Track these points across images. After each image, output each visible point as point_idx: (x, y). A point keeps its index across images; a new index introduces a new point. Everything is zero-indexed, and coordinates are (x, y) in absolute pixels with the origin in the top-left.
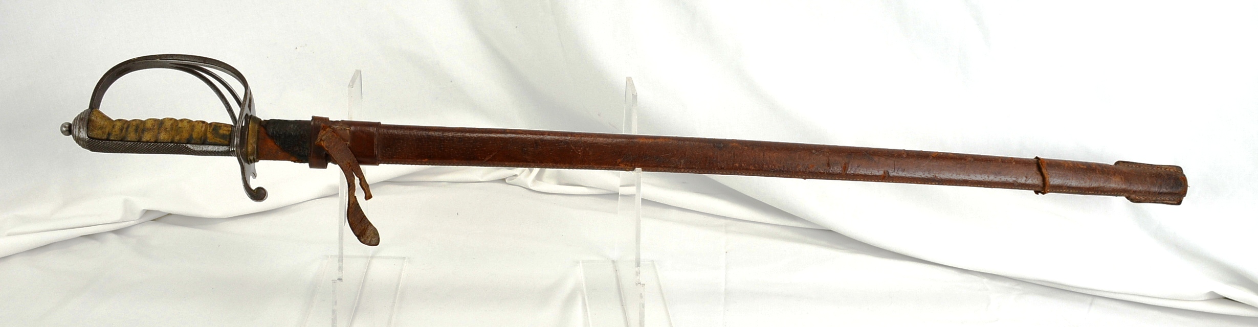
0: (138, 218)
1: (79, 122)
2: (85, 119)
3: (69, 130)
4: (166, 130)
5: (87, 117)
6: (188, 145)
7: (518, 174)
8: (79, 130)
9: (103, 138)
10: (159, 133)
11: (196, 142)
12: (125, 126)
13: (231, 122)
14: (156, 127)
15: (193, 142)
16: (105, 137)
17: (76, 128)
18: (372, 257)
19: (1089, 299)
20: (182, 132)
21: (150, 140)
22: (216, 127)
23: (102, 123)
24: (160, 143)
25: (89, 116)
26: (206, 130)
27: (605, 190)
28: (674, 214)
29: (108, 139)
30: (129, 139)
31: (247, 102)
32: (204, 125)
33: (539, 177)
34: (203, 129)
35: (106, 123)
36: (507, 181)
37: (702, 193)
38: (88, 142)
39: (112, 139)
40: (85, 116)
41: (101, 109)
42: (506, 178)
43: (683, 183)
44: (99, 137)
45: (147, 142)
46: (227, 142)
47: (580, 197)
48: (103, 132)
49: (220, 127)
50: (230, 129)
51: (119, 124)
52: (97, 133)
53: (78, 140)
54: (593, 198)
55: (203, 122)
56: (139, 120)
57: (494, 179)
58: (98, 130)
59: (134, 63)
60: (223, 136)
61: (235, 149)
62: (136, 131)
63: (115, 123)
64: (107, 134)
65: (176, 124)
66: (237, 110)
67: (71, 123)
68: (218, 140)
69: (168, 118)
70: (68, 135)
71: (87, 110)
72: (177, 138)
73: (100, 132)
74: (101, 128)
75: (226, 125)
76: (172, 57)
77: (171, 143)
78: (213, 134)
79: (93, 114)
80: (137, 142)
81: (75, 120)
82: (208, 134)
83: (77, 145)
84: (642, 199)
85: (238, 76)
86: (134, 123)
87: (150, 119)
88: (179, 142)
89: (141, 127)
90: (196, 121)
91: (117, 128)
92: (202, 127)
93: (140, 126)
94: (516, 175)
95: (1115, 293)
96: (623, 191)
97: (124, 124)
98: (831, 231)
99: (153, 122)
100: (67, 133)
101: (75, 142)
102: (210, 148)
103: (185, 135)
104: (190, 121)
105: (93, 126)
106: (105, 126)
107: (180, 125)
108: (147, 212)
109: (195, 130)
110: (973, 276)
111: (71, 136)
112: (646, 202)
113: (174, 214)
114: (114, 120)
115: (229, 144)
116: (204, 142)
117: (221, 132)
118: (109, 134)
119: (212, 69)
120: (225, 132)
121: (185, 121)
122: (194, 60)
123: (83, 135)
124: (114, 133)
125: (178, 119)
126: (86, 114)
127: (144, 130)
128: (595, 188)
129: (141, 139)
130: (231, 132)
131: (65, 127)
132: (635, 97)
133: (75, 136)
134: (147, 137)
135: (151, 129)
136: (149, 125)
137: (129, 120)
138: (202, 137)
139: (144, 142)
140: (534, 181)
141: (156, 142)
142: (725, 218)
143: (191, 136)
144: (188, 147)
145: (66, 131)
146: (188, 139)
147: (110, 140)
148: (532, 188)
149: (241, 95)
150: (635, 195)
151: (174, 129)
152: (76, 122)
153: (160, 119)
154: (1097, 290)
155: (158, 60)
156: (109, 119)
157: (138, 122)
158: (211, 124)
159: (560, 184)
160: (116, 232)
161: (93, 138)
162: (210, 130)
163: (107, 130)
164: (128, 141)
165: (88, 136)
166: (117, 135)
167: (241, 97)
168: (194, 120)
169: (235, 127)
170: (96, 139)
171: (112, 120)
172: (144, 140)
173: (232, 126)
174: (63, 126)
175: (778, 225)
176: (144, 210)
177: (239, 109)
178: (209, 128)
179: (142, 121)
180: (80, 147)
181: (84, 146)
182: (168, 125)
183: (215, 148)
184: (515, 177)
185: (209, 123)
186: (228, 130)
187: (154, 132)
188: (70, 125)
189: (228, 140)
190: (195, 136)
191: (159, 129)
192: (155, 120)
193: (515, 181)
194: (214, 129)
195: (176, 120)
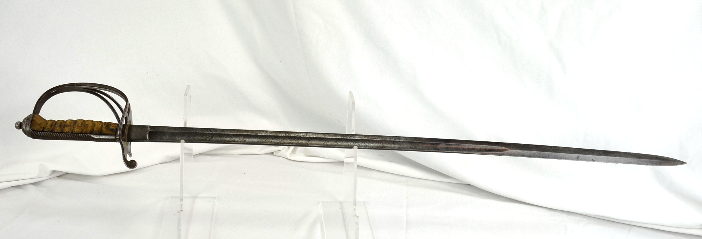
0: (47, 176)
1: (26, 121)
2: (30, 119)
3: (20, 126)
4: (78, 126)
5: (31, 118)
6: (91, 135)
7: (281, 149)
8: (26, 125)
9: (40, 130)
10: (74, 128)
11: (95, 133)
12: (54, 124)
13: (116, 122)
14: (72, 124)
15: (94, 133)
16: (41, 130)
17: (24, 124)
18: (196, 197)
19: (629, 227)
20: (88, 127)
21: (68, 131)
22: (108, 124)
23: (40, 122)
24: (74, 133)
25: (32, 117)
26: (102, 127)
27: (335, 160)
28: (375, 174)
29: (43, 131)
30: (55, 131)
31: (127, 110)
32: (101, 123)
33: (293, 152)
34: (100, 126)
35: (42, 122)
36: (274, 154)
37: (393, 162)
38: (31, 132)
39: (45, 131)
40: (30, 117)
41: (40, 114)
42: (274, 152)
43: (381, 155)
44: (38, 130)
45: (67, 133)
46: (114, 133)
47: (318, 164)
48: (40, 127)
49: (110, 124)
50: (116, 126)
51: (50, 122)
52: (37, 127)
53: (25, 132)
54: (327, 164)
55: (101, 122)
56: (62, 120)
57: (268, 153)
58: (38, 125)
59: (61, 88)
60: (112, 130)
61: (119, 138)
62: (60, 126)
63: (48, 122)
64: (42, 128)
65: (84, 123)
66: (120, 115)
67: (22, 121)
68: (109, 132)
69: (79, 119)
70: (19, 129)
71: (32, 114)
72: (84, 131)
73: (38, 127)
74: (40, 124)
75: (114, 124)
76: (84, 84)
77: (81, 133)
78: (106, 128)
79: (35, 116)
80: (61, 133)
81: (24, 120)
82: (103, 128)
83: (25, 134)
84: (358, 165)
85: (123, 95)
86: (59, 122)
87: (69, 120)
88: (86, 133)
89: (64, 124)
90: (96, 121)
91: (49, 124)
92: (100, 125)
93: (62, 124)
94: (280, 150)
95: (645, 223)
96: (346, 160)
97: (53, 122)
98: (470, 185)
99: (71, 121)
100: (19, 128)
101: (23, 133)
102: (104, 137)
103: (89, 129)
104: (92, 121)
105: (34, 123)
106: (41, 123)
107: (87, 123)
108: (54, 172)
109: (95, 126)
110: (556, 213)
111: (21, 129)
112: (359, 166)
113: (70, 173)
114: (47, 120)
115: (115, 134)
116: (101, 134)
117: (111, 127)
118: (44, 128)
119: (107, 92)
120: (113, 128)
121: (90, 121)
122: (97, 86)
123: (28, 129)
124: (47, 128)
125: (85, 120)
126: (31, 116)
127: (65, 126)
128: (327, 158)
129: (63, 131)
130: (117, 128)
131: (18, 124)
132: (354, 104)
133: (24, 129)
134: (67, 130)
135: (69, 125)
136: (68, 123)
137: (56, 120)
138: (99, 130)
139: (64, 133)
140: (290, 154)
141: (72, 133)
142: (406, 176)
143: (93, 129)
144: (91, 136)
145: (19, 126)
146: (91, 131)
147: (44, 132)
148: (289, 158)
149: (123, 106)
150: (353, 163)
151: (83, 125)
152: (25, 121)
153: (75, 120)
154: (632, 222)
155: (76, 86)
156: (44, 119)
157: (61, 121)
158: (105, 123)
159: (307, 156)
160: (34, 184)
161: (34, 130)
162: (104, 126)
163: (43, 126)
164: (55, 132)
165: (31, 129)
166: (48, 129)
167: (123, 107)
168: (95, 121)
169: (119, 124)
170: (36, 131)
171: (46, 120)
172: (65, 132)
173: (117, 124)
174: (17, 123)
175: (438, 181)
176: (52, 170)
177: (122, 114)
178: (104, 125)
179: (64, 121)
180: (27, 136)
181: (29, 135)
182: (79, 123)
183: (108, 137)
184: (279, 151)
185: (104, 122)
186: (115, 127)
187: (71, 127)
188: (21, 123)
189: (115, 132)
190: (95, 130)
191: (74, 125)
192: (72, 120)
193: (279, 154)
194: (106, 126)
195: (84, 121)
